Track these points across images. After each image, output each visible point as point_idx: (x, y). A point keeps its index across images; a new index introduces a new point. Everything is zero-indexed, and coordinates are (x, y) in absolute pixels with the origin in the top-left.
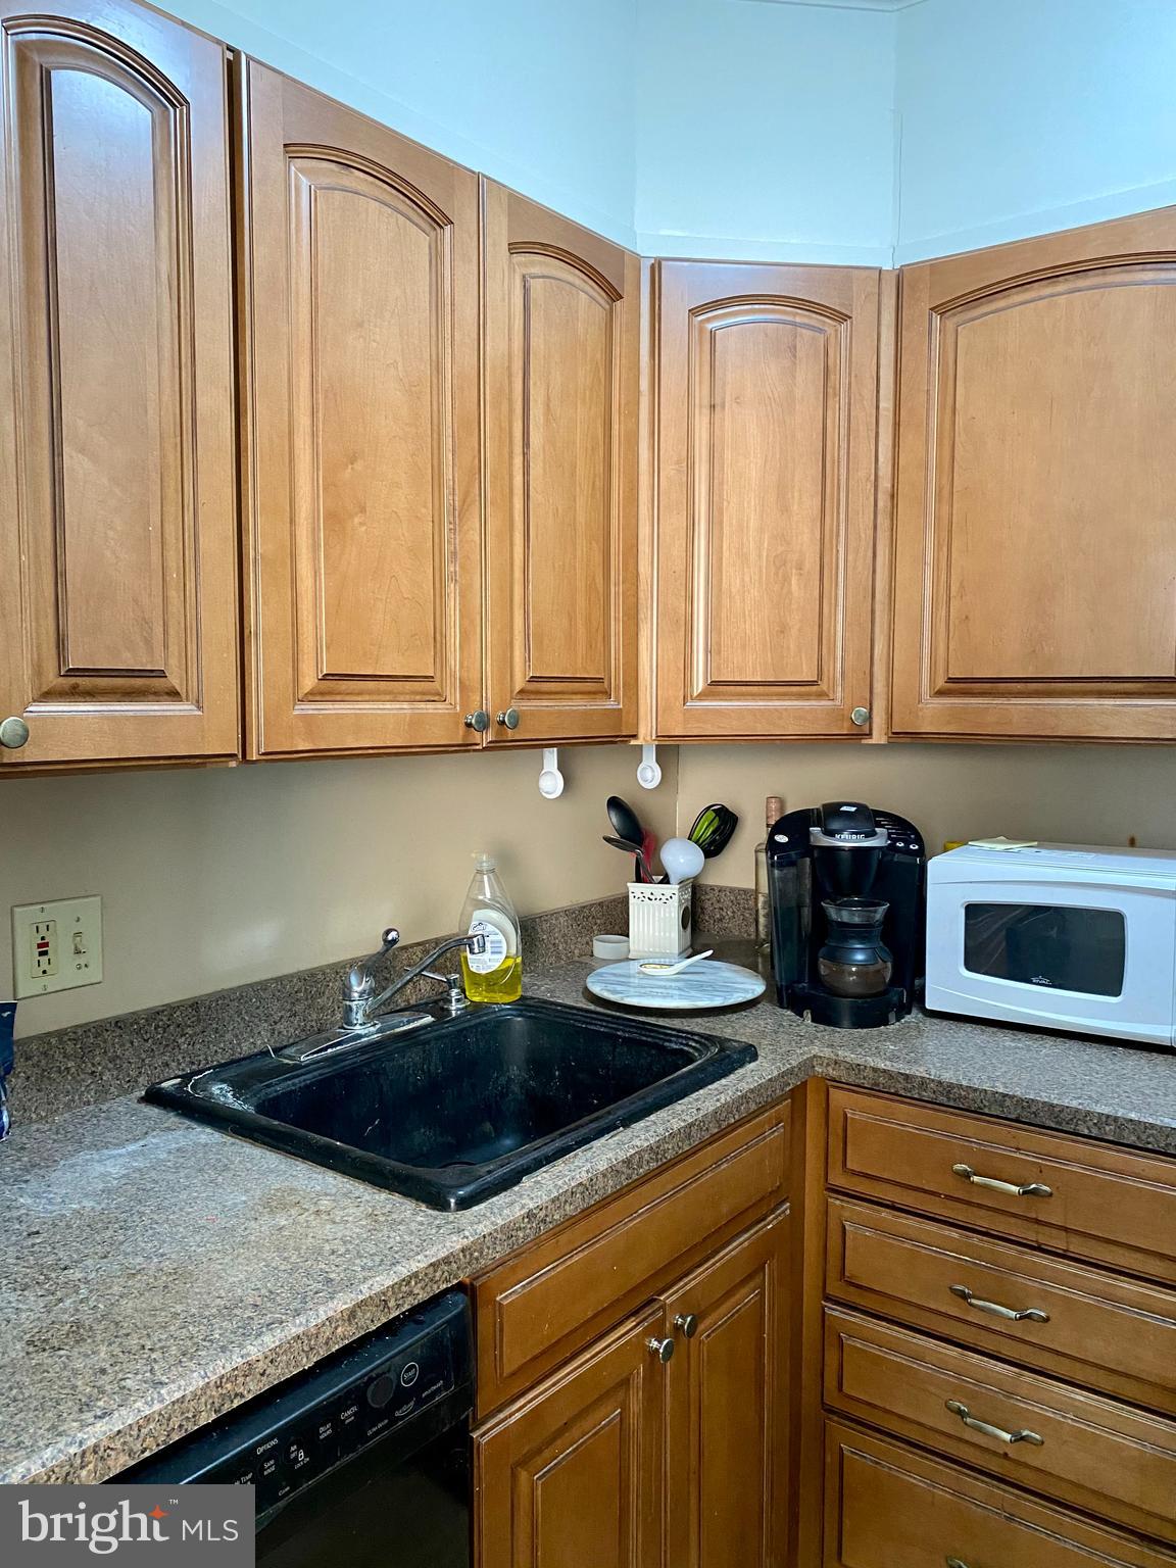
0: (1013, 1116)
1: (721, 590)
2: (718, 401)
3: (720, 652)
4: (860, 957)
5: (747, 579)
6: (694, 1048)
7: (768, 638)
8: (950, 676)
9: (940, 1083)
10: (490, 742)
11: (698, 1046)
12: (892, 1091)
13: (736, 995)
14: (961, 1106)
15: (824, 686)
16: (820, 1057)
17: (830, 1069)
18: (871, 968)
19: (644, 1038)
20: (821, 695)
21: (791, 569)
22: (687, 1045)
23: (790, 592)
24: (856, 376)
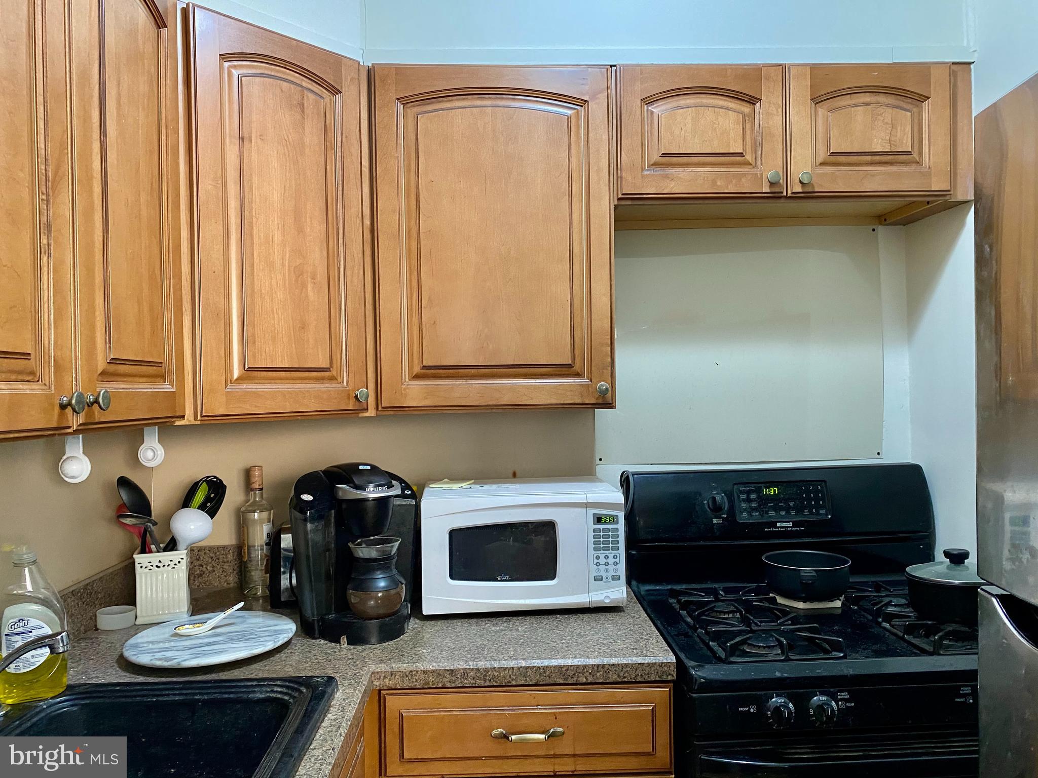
0: (533, 682)
1: (254, 290)
2: (246, 135)
3: (254, 343)
4: (382, 584)
5: (274, 282)
6: (280, 692)
7: (292, 332)
8: (425, 364)
9: (478, 670)
10: (81, 425)
11: (284, 690)
12: (440, 685)
13: (281, 637)
14: (495, 684)
15: (334, 372)
16: (378, 673)
17: (387, 681)
18: (393, 592)
19: (227, 696)
20: (332, 379)
21: (307, 278)
22: (273, 691)
23: (307, 296)
24: (346, 137)
